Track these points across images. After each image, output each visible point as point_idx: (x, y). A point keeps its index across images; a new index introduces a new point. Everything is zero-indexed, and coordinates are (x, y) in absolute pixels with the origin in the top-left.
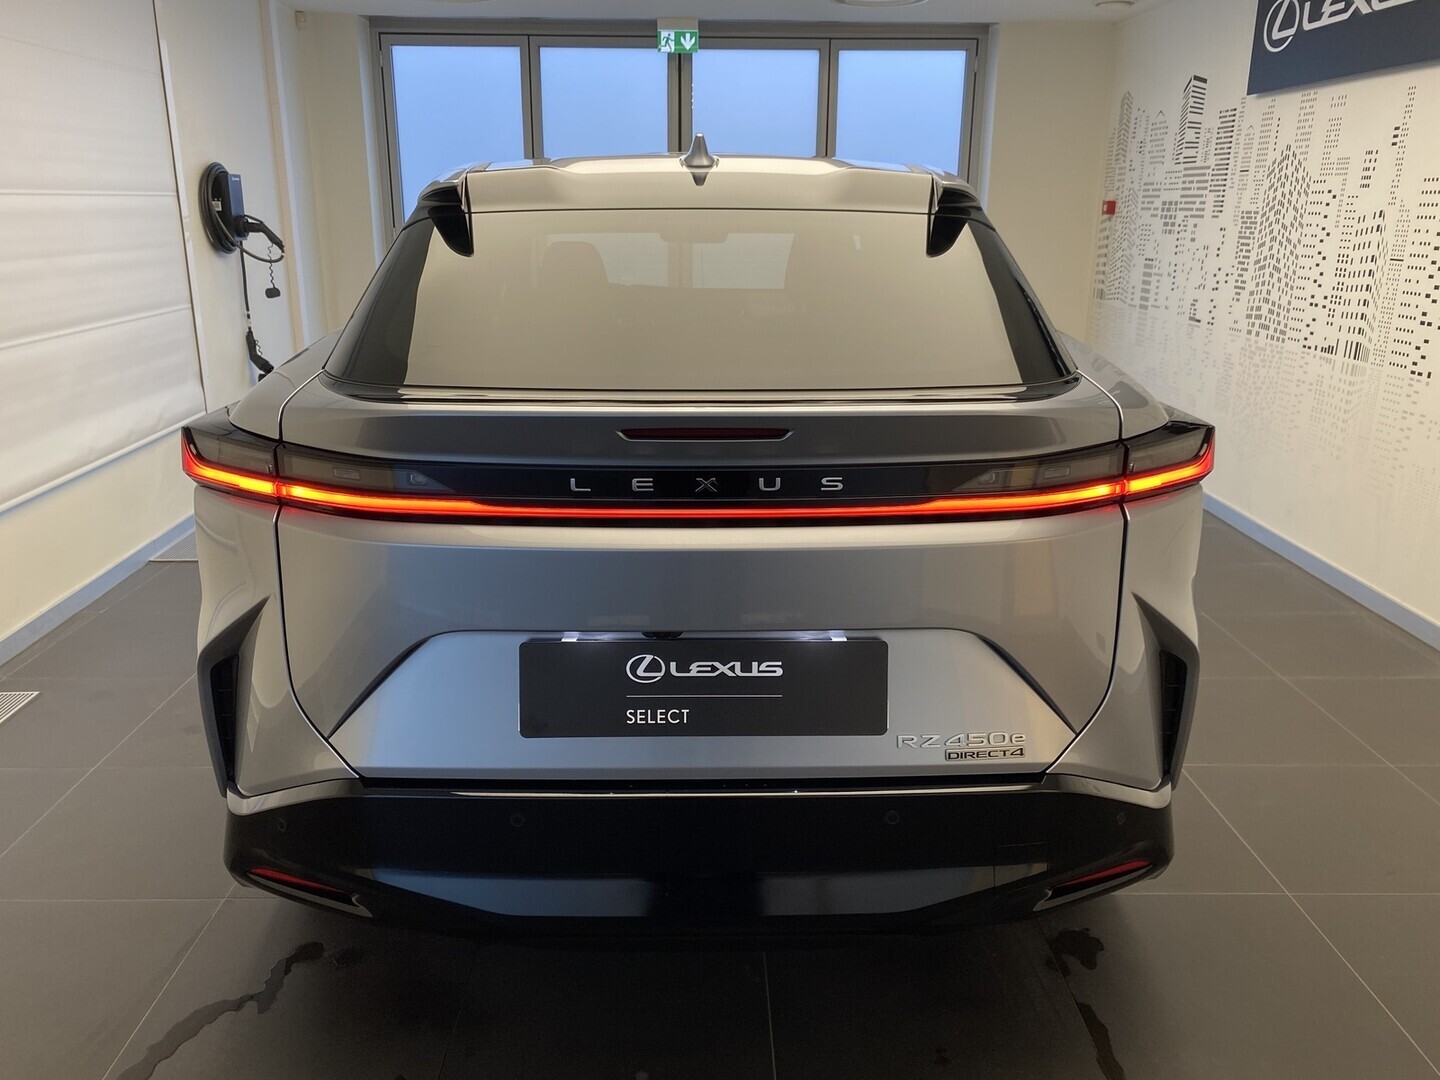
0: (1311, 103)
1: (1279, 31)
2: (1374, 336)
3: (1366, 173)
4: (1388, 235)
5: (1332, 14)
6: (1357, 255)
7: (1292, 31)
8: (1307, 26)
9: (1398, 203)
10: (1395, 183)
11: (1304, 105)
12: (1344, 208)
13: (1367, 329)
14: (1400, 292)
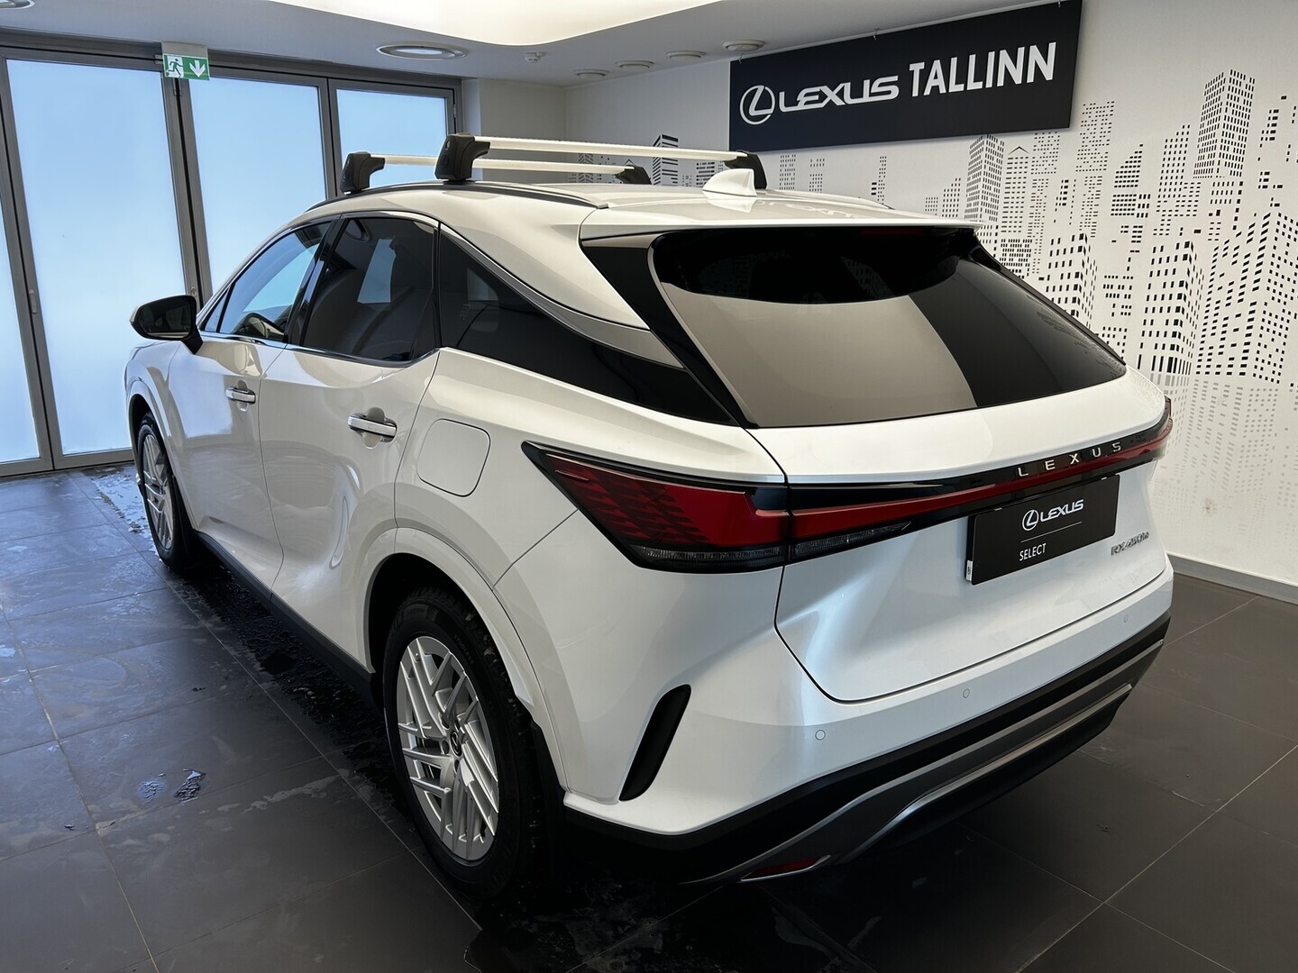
0: (792, 163)
1: (756, 109)
5: (807, 103)
7: (771, 111)
8: (783, 109)
11: (785, 163)
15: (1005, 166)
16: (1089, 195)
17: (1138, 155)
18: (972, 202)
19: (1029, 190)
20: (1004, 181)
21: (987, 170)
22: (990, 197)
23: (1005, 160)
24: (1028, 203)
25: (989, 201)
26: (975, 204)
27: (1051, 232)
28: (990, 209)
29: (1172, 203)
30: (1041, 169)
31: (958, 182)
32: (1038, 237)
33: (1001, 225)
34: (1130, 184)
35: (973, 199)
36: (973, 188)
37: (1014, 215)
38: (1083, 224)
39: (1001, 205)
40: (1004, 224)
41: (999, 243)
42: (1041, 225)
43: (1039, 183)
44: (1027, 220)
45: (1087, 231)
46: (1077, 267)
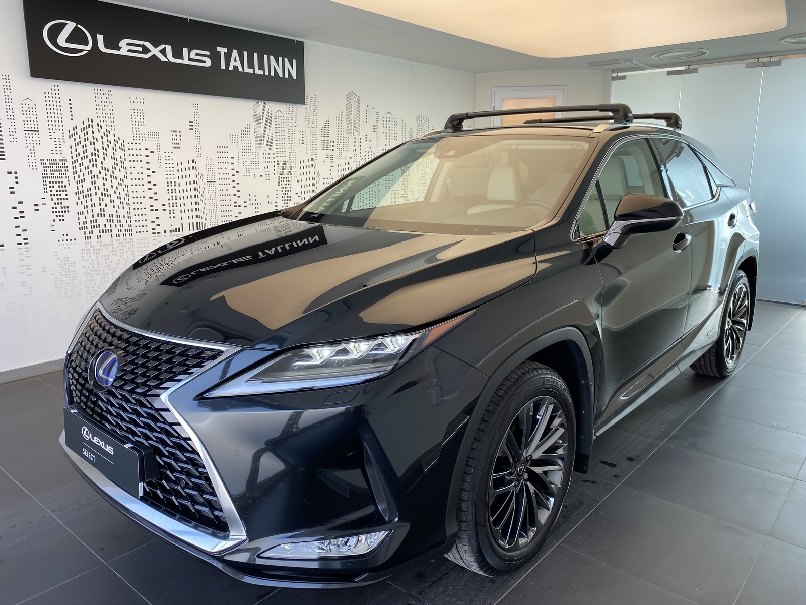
1: (67, 42)
2: (208, 217)
3: (176, 141)
4: (202, 170)
5: (129, 51)
6: (182, 182)
9: (203, 155)
10: (199, 147)
12: (163, 158)
13: (201, 215)
14: (218, 196)
15: (273, 120)
16: (312, 139)
17: (328, 122)
18: (259, 139)
19: (287, 135)
20: (273, 129)
21: (264, 121)
22: (268, 137)
23: (273, 117)
24: (287, 142)
25: (267, 139)
26: (261, 140)
27: (300, 157)
28: (269, 144)
29: (341, 146)
30: (291, 124)
31: (248, 126)
32: (294, 159)
33: (275, 153)
34: (327, 135)
35: (259, 137)
36: (258, 131)
37: (281, 147)
38: (312, 154)
39: (274, 142)
40: (277, 152)
41: (276, 162)
42: (294, 153)
43: (291, 131)
44: (288, 151)
45: (314, 157)
46: (312, 175)
